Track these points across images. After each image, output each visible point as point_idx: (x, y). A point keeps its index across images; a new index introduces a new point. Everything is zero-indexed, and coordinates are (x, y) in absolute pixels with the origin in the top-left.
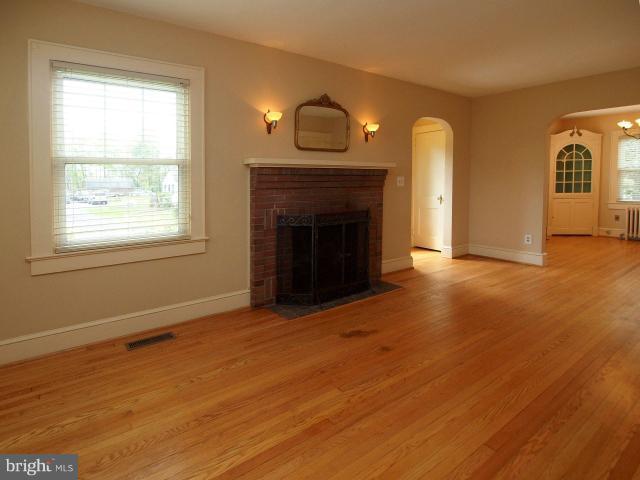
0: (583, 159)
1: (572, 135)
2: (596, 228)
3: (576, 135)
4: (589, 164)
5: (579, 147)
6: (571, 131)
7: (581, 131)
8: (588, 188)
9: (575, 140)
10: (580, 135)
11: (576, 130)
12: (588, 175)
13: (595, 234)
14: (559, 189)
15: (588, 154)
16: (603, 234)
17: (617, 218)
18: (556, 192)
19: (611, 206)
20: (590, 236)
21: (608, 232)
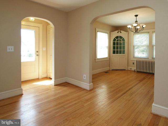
0: (122, 42)
1: (118, 32)
2: (127, 67)
3: (119, 32)
4: (124, 43)
5: (121, 37)
6: (118, 31)
8: (124, 53)
9: (119, 34)
10: (121, 32)
12: (124, 47)
13: (127, 69)
14: (114, 52)
15: (124, 40)
16: (129, 69)
17: (133, 63)
18: (113, 53)
19: (131, 59)
20: (125, 70)
21: (131, 69)
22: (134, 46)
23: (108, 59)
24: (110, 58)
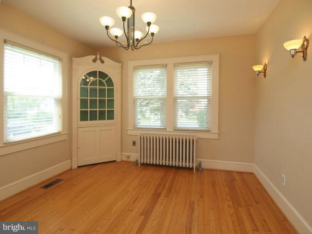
0: (106, 87)
1: (94, 61)
2: (119, 153)
3: (98, 61)
4: (111, 92)
5: (103, 75)
6: (94, 57)
7: (104, 58)
8: (111, 115)
9: (98, 67)
10: (102, 62)
11: (98, 57)
12: (111, 102)
13: (119, 160)
15: (110, 82)
16: (125, 159)
17: (134, 143)
18: (81, 120)
19: (129, 132)
20: (115, 161)
21: (128, 157)
22: (135, 101)
23: (65, 137)
24: (70, 135)
